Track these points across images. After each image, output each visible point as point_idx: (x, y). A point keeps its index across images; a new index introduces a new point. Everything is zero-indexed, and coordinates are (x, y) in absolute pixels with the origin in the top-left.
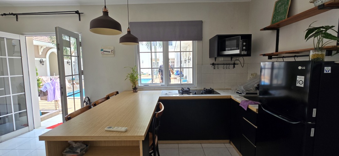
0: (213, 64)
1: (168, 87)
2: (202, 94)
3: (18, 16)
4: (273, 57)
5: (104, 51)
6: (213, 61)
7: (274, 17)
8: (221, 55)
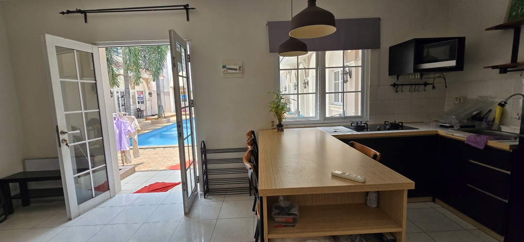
0: (394, 85)
1: (325, 122)
2: (379, 130)
3: (87, 14)
4: (508, 69)
5: (228, 69)
6: (393, 80)
8: (416, 70)
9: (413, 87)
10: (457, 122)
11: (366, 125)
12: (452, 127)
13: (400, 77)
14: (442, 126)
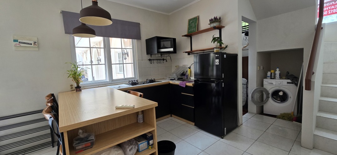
0: (150, 60)
1: (112, 82)
2: (144, 84)
4: (190, 53)
5: (20, 42)
6: (149, 57)
7: (189, 29)
8: (159, 52)
9: (158, 61)
10: (176, 77)
11: (137, 82)
12: (175, 79)
13: (152, 55)
14: (171, 79)
